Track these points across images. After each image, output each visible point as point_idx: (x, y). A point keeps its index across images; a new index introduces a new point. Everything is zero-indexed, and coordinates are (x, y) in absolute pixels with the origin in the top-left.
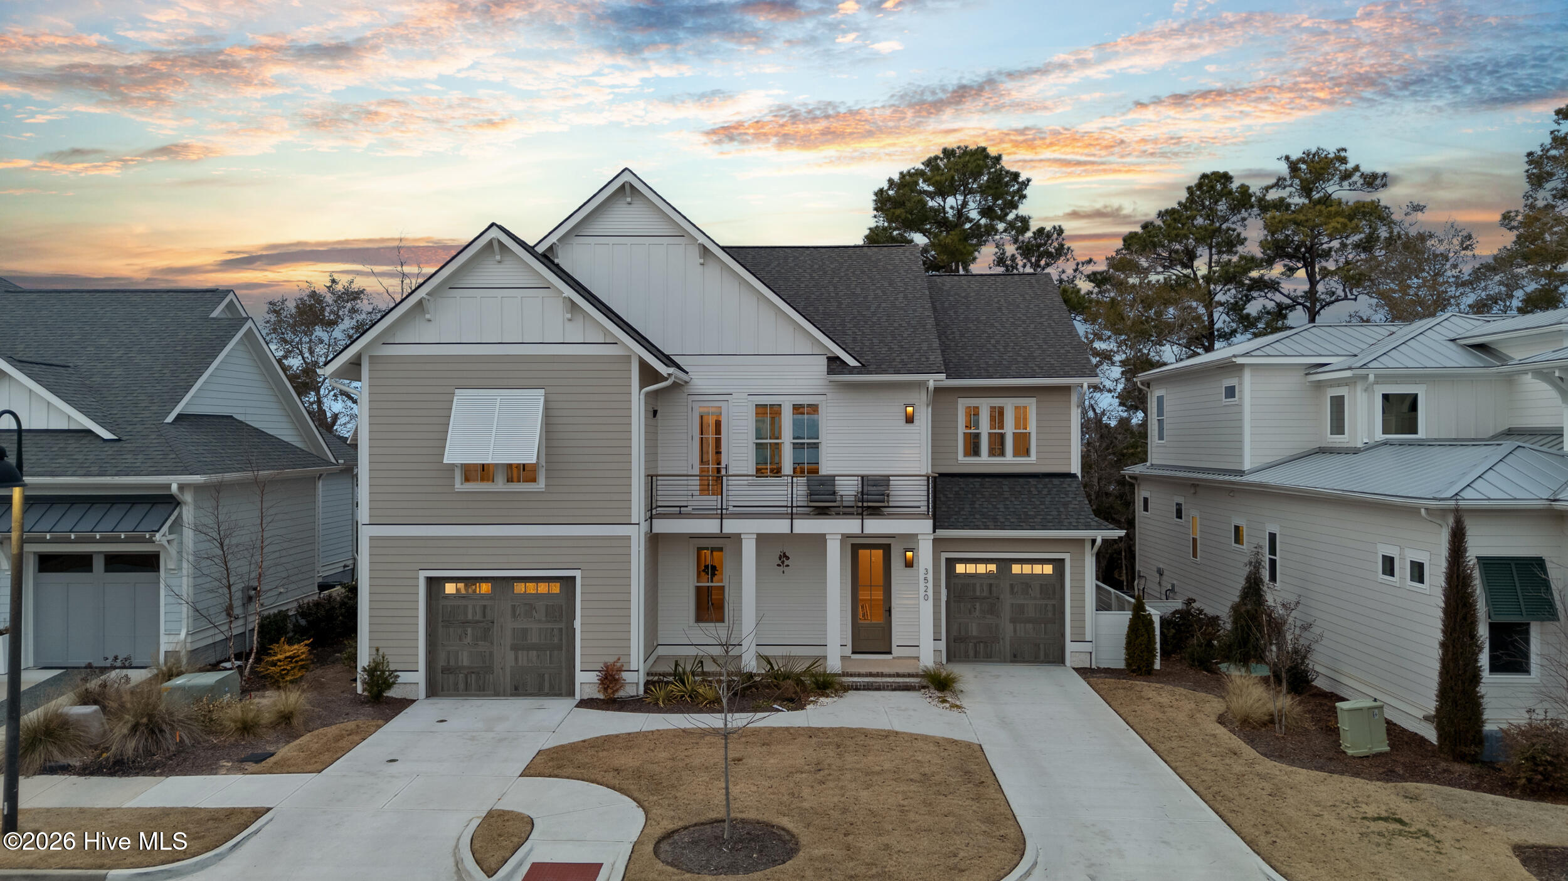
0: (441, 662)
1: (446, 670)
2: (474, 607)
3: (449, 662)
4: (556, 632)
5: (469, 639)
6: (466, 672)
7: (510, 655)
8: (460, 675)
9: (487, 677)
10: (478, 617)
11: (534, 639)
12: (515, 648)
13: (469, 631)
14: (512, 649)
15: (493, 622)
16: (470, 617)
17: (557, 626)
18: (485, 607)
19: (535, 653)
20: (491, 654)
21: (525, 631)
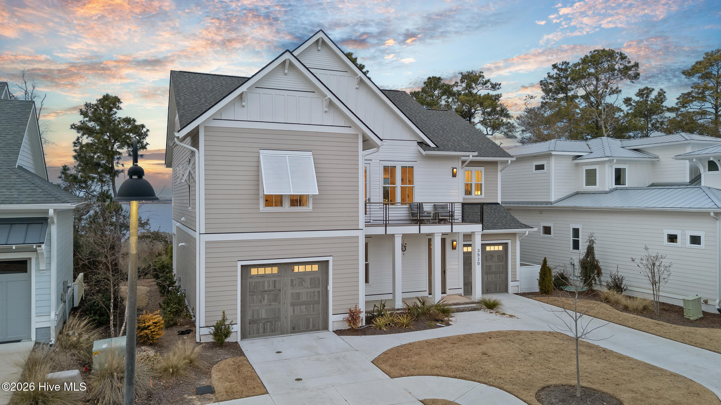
0: (249, 317)
1: (253, 322)
2: (269, 282)
3: (253, 317)
4: (316, 294)
5: (266, 302)
6: (264, 322)
7: (290, 309)
8: (261, 324)
9: (277, 323)
10: (271, 288)
11: (304, 298)
12: (293, 305)
13: (266, 296)
14: (291, 306)
15: (280, 290)
16: (266, 288)
17: (317, 290)
18: (275, 281)
19: (304, 306)
20: (279, 309)
21: (298, 294)
